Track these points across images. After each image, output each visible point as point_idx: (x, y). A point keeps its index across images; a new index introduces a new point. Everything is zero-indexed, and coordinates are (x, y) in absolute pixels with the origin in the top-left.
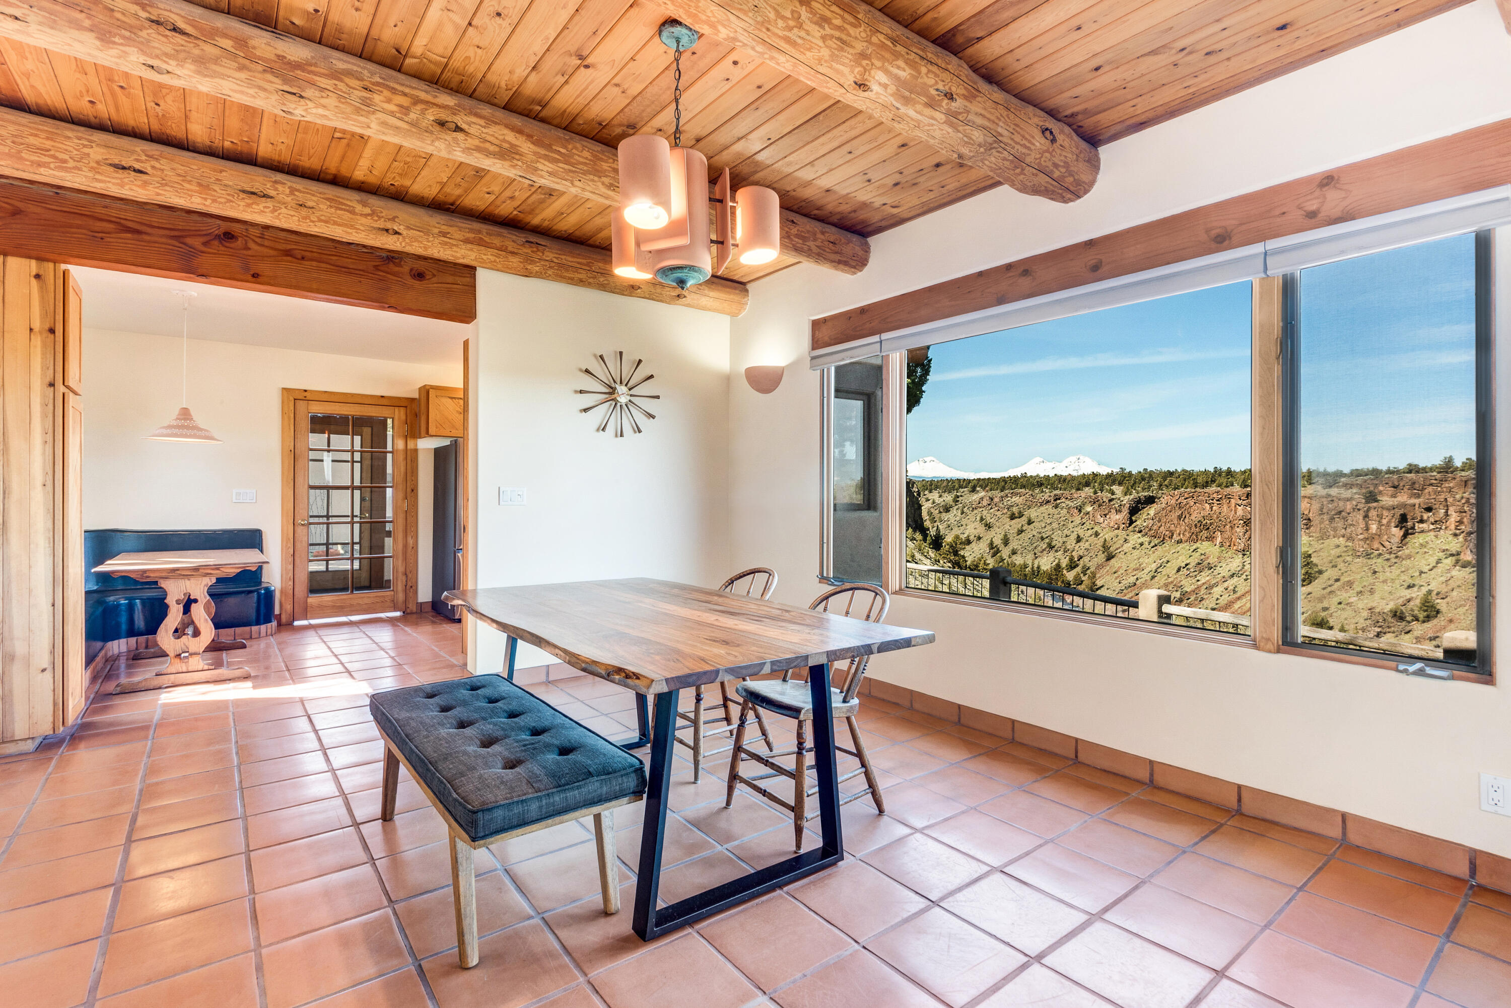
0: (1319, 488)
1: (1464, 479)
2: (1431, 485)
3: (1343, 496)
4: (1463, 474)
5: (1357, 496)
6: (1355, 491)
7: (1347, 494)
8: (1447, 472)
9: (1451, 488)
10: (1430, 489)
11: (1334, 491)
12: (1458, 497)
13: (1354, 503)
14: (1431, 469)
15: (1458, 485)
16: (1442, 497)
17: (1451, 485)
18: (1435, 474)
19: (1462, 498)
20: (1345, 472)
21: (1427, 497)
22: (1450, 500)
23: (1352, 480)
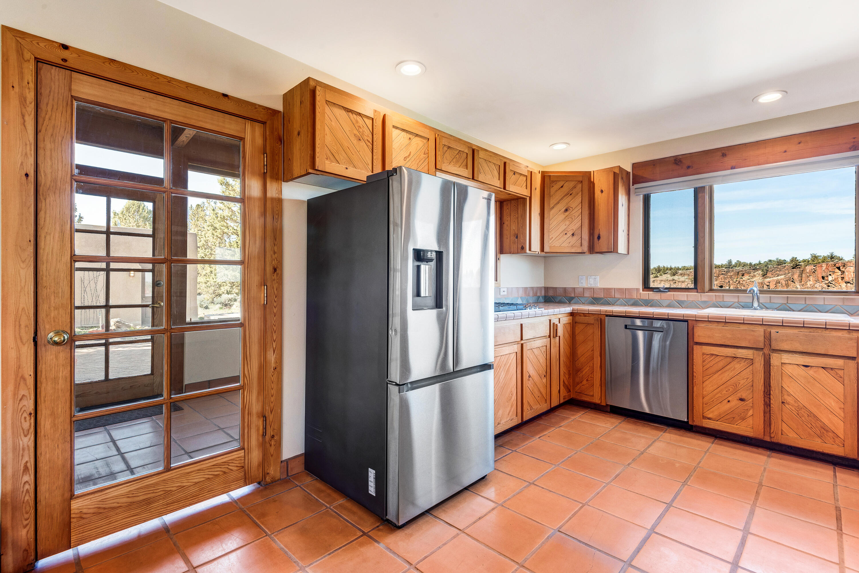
0: (669, 276)
1: (737, 271)
2: (722, 274)
3: (680, 280)
4: (737, 268)
5: (687, 280)
6: (686, 277)
7: (682, 279)
8: (729, 268)
9: (731, 276)
10: (722, 276)
11: (676, 278)
12: (735, 280)
13: (686, 284)
14: (722, 266)
15: (734, 274)
16: (727, 281)
17: (731, 274)
18: (724, 268)
19: (737, 281)
20: (680, 267)
21: (721, 280)
22: (731, 282)
23: (684, 271)
